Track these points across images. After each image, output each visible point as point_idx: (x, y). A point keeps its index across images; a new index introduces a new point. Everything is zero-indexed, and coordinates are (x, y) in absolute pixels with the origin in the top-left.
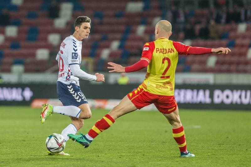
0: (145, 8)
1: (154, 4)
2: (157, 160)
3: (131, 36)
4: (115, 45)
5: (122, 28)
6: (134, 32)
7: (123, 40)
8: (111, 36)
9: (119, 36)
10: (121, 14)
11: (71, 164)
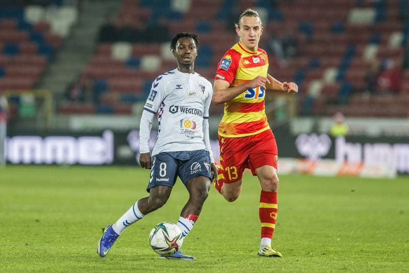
0: (379, 18)
1: (392, 12)
2: (382, 260)
3: (355, 61)
4: (331, 75)
5: (342, 49)
6: (360, 55)
7: (342, 68)
8: (324, 61)
9: (337, 61)
10: (341, 26)
11: (249, 264)
